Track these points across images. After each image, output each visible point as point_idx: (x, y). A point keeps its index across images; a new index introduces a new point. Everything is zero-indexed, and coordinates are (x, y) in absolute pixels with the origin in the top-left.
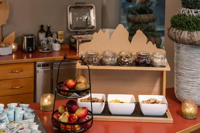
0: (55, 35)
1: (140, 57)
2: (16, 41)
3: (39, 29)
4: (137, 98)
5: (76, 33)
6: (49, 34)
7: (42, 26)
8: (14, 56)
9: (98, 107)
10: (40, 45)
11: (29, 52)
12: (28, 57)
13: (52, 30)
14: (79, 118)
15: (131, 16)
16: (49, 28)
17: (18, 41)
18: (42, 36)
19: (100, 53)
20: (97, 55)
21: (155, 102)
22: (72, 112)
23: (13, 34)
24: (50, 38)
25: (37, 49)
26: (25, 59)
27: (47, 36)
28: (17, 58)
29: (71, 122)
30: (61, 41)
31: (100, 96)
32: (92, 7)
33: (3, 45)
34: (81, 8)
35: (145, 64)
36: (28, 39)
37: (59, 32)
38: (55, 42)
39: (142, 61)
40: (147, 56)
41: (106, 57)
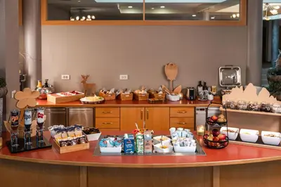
0: (209, 89)
1: (263, 105)
2: (182, 92)
3: (198, 84)
4: (260, 133)
5: (226, 88)
6: (205, 88)
7: (200, 82)
8: (180, 102)
9: (233, 136)
10: (198, 95)
11: (191, 100)
12: (190, 103)
13: (207, 85)
14: (220, 139)
15: (270, 76)
16: (205, 83)
17: (184, 91)
18: (200, 89)
19: (236, 101)
20: (234, 102)
21: (273, 136)
22: (215, 135)
23: (180, 87)
24: (205, 91)
25: (196, 98)
26: (188, 105)
27: (204, 89)
28: (183, 103)
29: (214, 141)
30: (214, 93)
31: (235, 129)
32: (238, 69)
33: (173, 94)
34: (229, 69)
35: (266, 111)
36: (190, 91)
37: (213, 87)
38: (210, 93)
39: (264, 108)
40: (268, 105)
41: (240, 104)
